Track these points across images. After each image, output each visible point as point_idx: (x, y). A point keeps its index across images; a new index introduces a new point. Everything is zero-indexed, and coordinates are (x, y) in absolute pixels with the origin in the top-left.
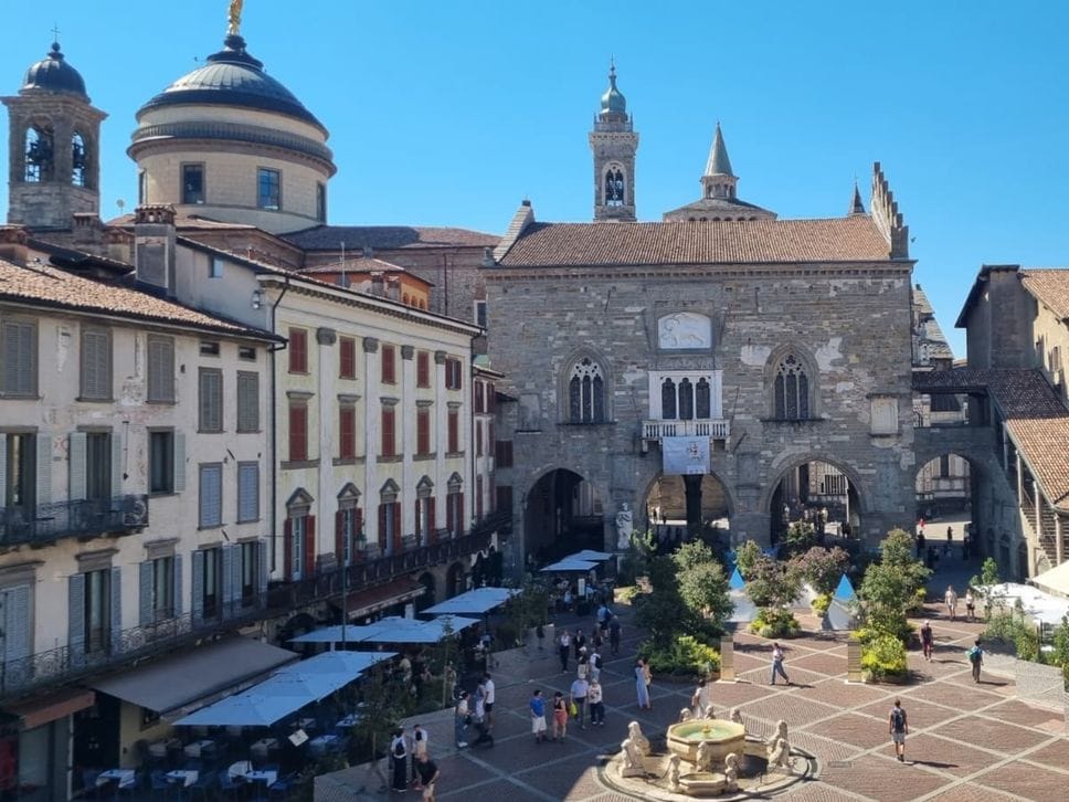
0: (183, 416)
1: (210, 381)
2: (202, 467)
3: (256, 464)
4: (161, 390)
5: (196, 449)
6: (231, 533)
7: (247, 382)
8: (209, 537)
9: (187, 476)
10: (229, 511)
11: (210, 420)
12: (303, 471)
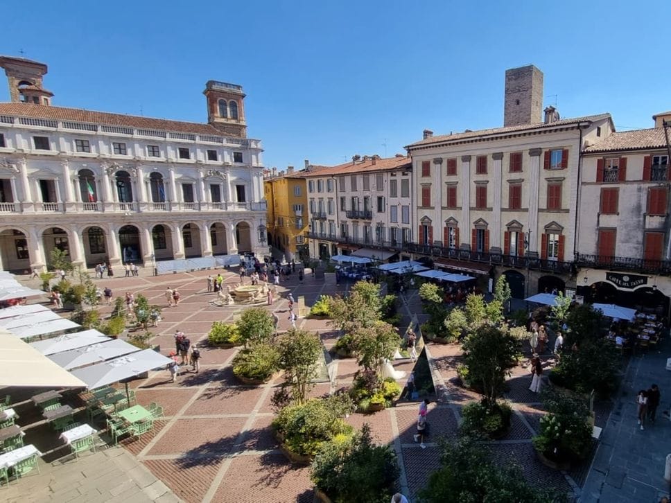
0: (386, 193)
1: (394, 183)
2: (392, 206)
3: (408, 207)
4: (380, 187)
5: (390, 201)
6: (400, 225)
7: (405, 182)
8: (393, 225)
9: (388, 209)
10: (400, 219)
11: (394, 194)
12: (428, 210)
